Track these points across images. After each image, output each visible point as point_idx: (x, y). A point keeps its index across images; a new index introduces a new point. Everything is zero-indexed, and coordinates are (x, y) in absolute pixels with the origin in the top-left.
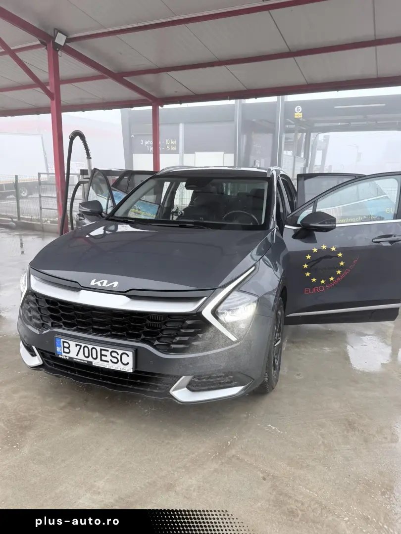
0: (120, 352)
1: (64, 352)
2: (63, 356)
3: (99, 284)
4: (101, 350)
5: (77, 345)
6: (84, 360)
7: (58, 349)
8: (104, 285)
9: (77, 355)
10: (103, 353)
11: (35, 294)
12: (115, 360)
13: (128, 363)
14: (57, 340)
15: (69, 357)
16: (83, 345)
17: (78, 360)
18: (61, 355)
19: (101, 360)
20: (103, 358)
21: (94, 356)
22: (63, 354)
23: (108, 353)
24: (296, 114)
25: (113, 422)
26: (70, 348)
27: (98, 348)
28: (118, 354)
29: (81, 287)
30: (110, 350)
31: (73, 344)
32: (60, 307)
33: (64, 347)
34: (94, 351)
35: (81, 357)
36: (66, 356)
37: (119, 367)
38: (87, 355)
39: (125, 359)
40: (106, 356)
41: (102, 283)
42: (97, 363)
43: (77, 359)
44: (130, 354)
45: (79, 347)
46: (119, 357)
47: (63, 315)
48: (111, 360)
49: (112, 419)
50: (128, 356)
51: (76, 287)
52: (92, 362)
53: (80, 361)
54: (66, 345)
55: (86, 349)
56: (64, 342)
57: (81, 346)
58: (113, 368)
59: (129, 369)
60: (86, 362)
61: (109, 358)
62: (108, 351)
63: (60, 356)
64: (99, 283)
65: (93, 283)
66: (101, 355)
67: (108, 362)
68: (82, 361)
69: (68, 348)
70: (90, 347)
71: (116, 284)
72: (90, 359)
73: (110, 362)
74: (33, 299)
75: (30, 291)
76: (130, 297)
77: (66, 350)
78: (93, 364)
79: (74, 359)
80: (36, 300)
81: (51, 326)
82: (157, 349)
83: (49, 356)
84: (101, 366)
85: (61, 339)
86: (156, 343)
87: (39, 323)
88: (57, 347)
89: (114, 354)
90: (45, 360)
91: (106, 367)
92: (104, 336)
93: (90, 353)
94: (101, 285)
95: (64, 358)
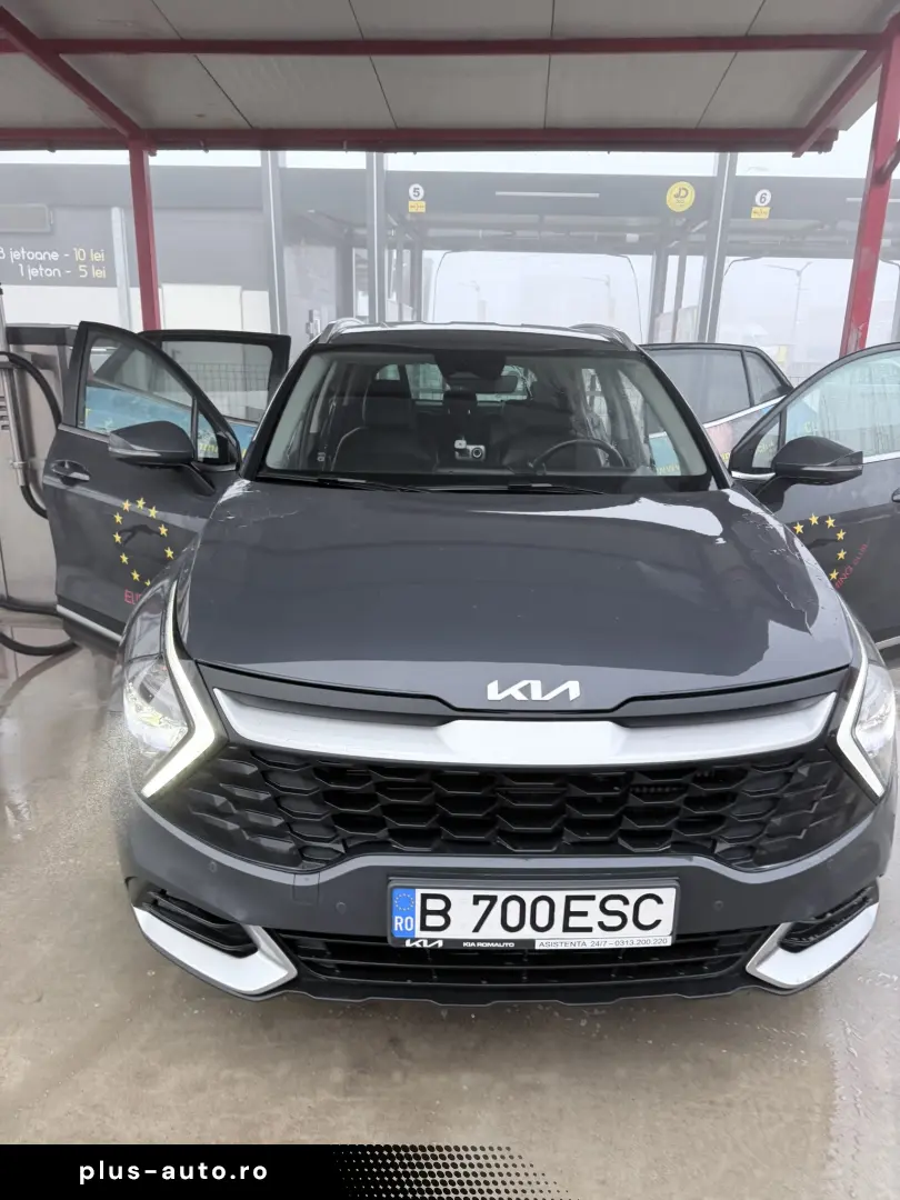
0: (633, 895)
1: (424, 927)
2: (422, 939)
3: (520, 697)
4: (569, 899)
5: (477, 900)
6: (501, 941)
7: (399, 923)
8: (536, 694)
9: (477, 929)
10: (575, 906)
11: (254, 752)
12: (617, 921)
13: (657, 923)
14: (398, 896)
15: (445, 941)
16: (502, 895)
17: (482, 945)
18: (413, 940)
19: (566, 928)
20: (574, 922)
21: (542, 921)
22: (419, 933)
23: (592, 907)
24: (411, 203)
25: (536, 1088)
26: (449, 913)
27: (559, 897)
28: (626, 902)
29: (450, 712)
30: (600, 895)
31: (461, 899)
32: (381, 787)
33: (425, 912)
34: (543, 907)
35: (493, 931)
36: (430, 941)
37: (631, 938)
38: (513, 921)
39: (648, 912)
40: (584, 914)
41: (526, 690)
42: (554, 939)
43: (476, 941)
44: (669, 895)
45: (484, 904)
46: (628, 911)
47: (391, 810)
48: (601, 925)
49: (524, 1078)
50: (659, 901)
51: (433, 713)
52: (532, 942)
53: (488, 945)
54: (433, 905)
55: (514, 907)
56: (425, 897)
57: (493, 900)
58: (608, 946)
59: (662, 937)
60: (512, 945)
61: (595, 916)
62: (592, 898)
63: (408, 944)
64: (515, 692)
65: (494, 693)
66: (568, 914)
67: (589, 930)
68: (499, 945)
69: (444, 913)
70: (529, 897)
72: (527, 933)
73: (597, 929)
74: (250, 769)
75: (233, 744)
76: (623, 722)
77: (432, 921)
78: (537, 947)
79: (465, 944)
80: (264, 774)
81: (343, 851)
82: (728, 864)
83: (321, 947)
84: (563, 947)
85: (414, 888)
86: (720, 847)
87: (285, 846)
88: (396, 918)
89: (612, 905)
90: (308, 963)
91: (584, 947)
92: (555, 853)
93: (528, 915)
94: (525, 698)
95: (425, 945)
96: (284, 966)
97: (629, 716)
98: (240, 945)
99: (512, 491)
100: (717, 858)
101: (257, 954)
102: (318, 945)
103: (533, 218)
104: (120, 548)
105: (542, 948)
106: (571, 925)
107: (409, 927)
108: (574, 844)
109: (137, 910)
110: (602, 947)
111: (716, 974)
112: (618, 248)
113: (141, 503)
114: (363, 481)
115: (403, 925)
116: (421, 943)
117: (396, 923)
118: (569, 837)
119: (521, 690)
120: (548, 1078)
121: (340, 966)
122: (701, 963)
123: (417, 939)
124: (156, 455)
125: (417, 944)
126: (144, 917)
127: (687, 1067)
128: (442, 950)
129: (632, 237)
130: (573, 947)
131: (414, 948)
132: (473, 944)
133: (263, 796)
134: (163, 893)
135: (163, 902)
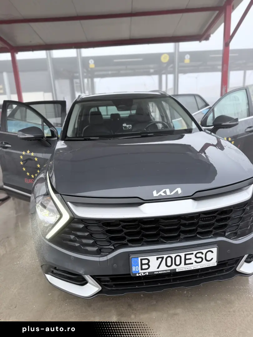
0: (204, 251)
1: (142, 269)
2: (142, 273)
4: (185, 255)
5: (158, 259)
6: (166, 270)
7: (134, 269)
8: (168, 193)
9: (158, 268)
10: (188, 257)
11: (82, 221)
12: (200, 260)
13: (212, 259)
14: (133, 261)
15: (149, 272)
16: (165, 256)
17: (159, 272)
18: (139, 273)
19: (185, 264)
20: (187, 262)
21: (178, 263)
22: (140, 271)
23: (192, 257)
26: (149, 264)
27: (182, 255)
28: (202, 253)
29: (142, 201)
30: (195, 252)
31: (153, 259)
32: (124, 227)
33: (142, 264)
34: (178, 258)
35: (163, 268)
36: (144, 273)
37: (204, 264)
38: (169, 264)
39: (209, 256)
40: (190, 259)
41: (165, 192)
42: (182, 268)
43: (158, 271)
44: (215, 250)
45: (160, 260)
46: (203, 256)
47: (127, 234)
48: (196, 262)
50: (212, 252)
51: (138, 202)
52: (175, 269)
53: (162, 272)
54: (144, 262)
55: (169, 259)
56: (141, 260)
57: (163, 258)
58: (198, 268)
59: (214, 263)
60: (169, 271)
61: (194, 259)
62: (192, 254)
63: (137, 275)
64: (162, 193)
65: (155, 194)
66: (186, 259)
67: (192, 264)
68: (165, 272)
69: (148, 264)
70: (173, 256)
71: (179, 190)
72: (174, 267)
73: (194, 263)
74: (81, 226)
75: (76, 219)
76: (195, 199)
77: (144, 267)
78: (177, 271)
79: (155, 273)
80: (86, 227)
81: (113, 248)
82: (230, 238)
83: (109, 279)
84: (185, 270)
85: (138, 257)
86: (227, 234)
87: (95, 249)
88: (133, 267)
89: (198, 255)
90: (105, 285)
91: (191, 269)
92: (179, 241)
93: (173, 261)
94: (165, 195)
95: (143, 275)
96: (97, 287)
97: (196, 197)
98: (82, 282)
99: (142, 137)
100: (226, 237)
101: (88, 284)
102: (107, 279)
103: (124, 67)
104: (22, 166)
105: (178, 271)
106: (187, 263)
107: (137, 270)
108: (184, 238)
109: (46, 275)
110: (196, 268)
111: (227, 273)
112: (149, 74)
113: (28, 152)
114: (98, 138)
115: (135, 269)
116: (141, 274)
117: (133, 269)
118: (182, 236)
119: (163, 192)
120: (179, 311)
121: (114, 284)
122: (222, 270)
123: (140, 273)
124: (33, 136)
125: (140, 275)
126: (49, 277)
127: (219, 302)
128: (148, 275)
129: (152, 71)
130: (188, 270)
131: (139, 276)
132: (157, 273)
133: (86, 234)
134: (55, 268)
135: (55, 271)
